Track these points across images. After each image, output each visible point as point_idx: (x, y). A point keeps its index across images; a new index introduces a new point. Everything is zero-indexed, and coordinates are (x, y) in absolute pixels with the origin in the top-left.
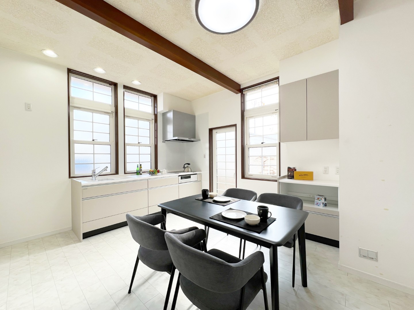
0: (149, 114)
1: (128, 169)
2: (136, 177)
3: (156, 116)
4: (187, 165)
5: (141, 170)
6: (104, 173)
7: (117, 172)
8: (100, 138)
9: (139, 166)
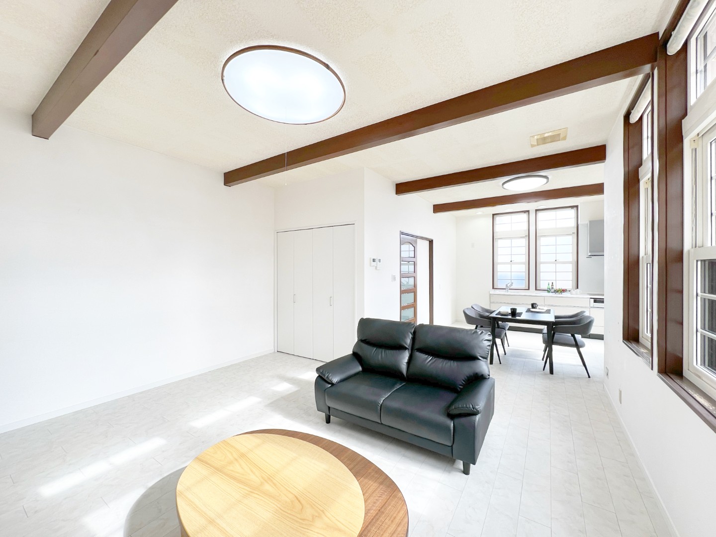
2: (546, 294)
5: (552, 288)
6: (518, 288)
7: (529, 288)
8: (516, 259)
9: (551, 284)
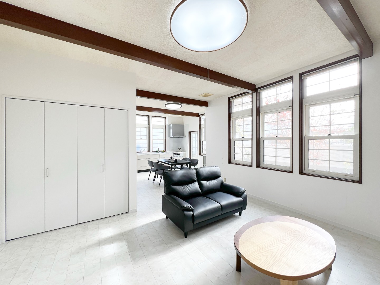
0: (163, 125)
1: (153, 150)
2: (156, 153)
3: (166, 126)
4: (179, 149)
5: (158, 151)
6: (144, 151)
7: (149, 151)
8: (143, 137)
9: (158, 149)
